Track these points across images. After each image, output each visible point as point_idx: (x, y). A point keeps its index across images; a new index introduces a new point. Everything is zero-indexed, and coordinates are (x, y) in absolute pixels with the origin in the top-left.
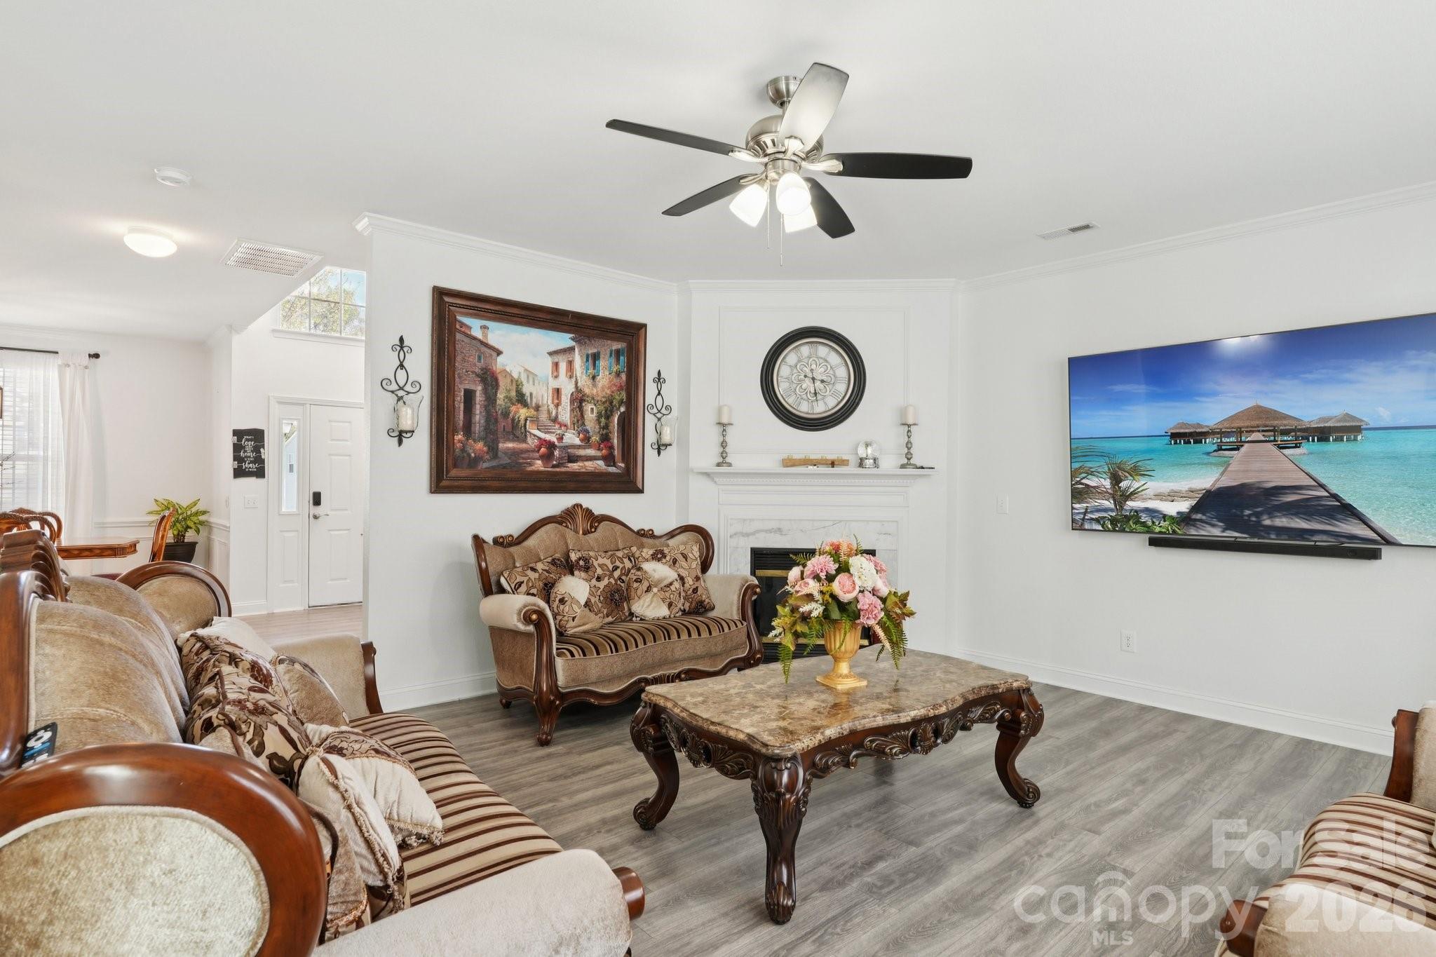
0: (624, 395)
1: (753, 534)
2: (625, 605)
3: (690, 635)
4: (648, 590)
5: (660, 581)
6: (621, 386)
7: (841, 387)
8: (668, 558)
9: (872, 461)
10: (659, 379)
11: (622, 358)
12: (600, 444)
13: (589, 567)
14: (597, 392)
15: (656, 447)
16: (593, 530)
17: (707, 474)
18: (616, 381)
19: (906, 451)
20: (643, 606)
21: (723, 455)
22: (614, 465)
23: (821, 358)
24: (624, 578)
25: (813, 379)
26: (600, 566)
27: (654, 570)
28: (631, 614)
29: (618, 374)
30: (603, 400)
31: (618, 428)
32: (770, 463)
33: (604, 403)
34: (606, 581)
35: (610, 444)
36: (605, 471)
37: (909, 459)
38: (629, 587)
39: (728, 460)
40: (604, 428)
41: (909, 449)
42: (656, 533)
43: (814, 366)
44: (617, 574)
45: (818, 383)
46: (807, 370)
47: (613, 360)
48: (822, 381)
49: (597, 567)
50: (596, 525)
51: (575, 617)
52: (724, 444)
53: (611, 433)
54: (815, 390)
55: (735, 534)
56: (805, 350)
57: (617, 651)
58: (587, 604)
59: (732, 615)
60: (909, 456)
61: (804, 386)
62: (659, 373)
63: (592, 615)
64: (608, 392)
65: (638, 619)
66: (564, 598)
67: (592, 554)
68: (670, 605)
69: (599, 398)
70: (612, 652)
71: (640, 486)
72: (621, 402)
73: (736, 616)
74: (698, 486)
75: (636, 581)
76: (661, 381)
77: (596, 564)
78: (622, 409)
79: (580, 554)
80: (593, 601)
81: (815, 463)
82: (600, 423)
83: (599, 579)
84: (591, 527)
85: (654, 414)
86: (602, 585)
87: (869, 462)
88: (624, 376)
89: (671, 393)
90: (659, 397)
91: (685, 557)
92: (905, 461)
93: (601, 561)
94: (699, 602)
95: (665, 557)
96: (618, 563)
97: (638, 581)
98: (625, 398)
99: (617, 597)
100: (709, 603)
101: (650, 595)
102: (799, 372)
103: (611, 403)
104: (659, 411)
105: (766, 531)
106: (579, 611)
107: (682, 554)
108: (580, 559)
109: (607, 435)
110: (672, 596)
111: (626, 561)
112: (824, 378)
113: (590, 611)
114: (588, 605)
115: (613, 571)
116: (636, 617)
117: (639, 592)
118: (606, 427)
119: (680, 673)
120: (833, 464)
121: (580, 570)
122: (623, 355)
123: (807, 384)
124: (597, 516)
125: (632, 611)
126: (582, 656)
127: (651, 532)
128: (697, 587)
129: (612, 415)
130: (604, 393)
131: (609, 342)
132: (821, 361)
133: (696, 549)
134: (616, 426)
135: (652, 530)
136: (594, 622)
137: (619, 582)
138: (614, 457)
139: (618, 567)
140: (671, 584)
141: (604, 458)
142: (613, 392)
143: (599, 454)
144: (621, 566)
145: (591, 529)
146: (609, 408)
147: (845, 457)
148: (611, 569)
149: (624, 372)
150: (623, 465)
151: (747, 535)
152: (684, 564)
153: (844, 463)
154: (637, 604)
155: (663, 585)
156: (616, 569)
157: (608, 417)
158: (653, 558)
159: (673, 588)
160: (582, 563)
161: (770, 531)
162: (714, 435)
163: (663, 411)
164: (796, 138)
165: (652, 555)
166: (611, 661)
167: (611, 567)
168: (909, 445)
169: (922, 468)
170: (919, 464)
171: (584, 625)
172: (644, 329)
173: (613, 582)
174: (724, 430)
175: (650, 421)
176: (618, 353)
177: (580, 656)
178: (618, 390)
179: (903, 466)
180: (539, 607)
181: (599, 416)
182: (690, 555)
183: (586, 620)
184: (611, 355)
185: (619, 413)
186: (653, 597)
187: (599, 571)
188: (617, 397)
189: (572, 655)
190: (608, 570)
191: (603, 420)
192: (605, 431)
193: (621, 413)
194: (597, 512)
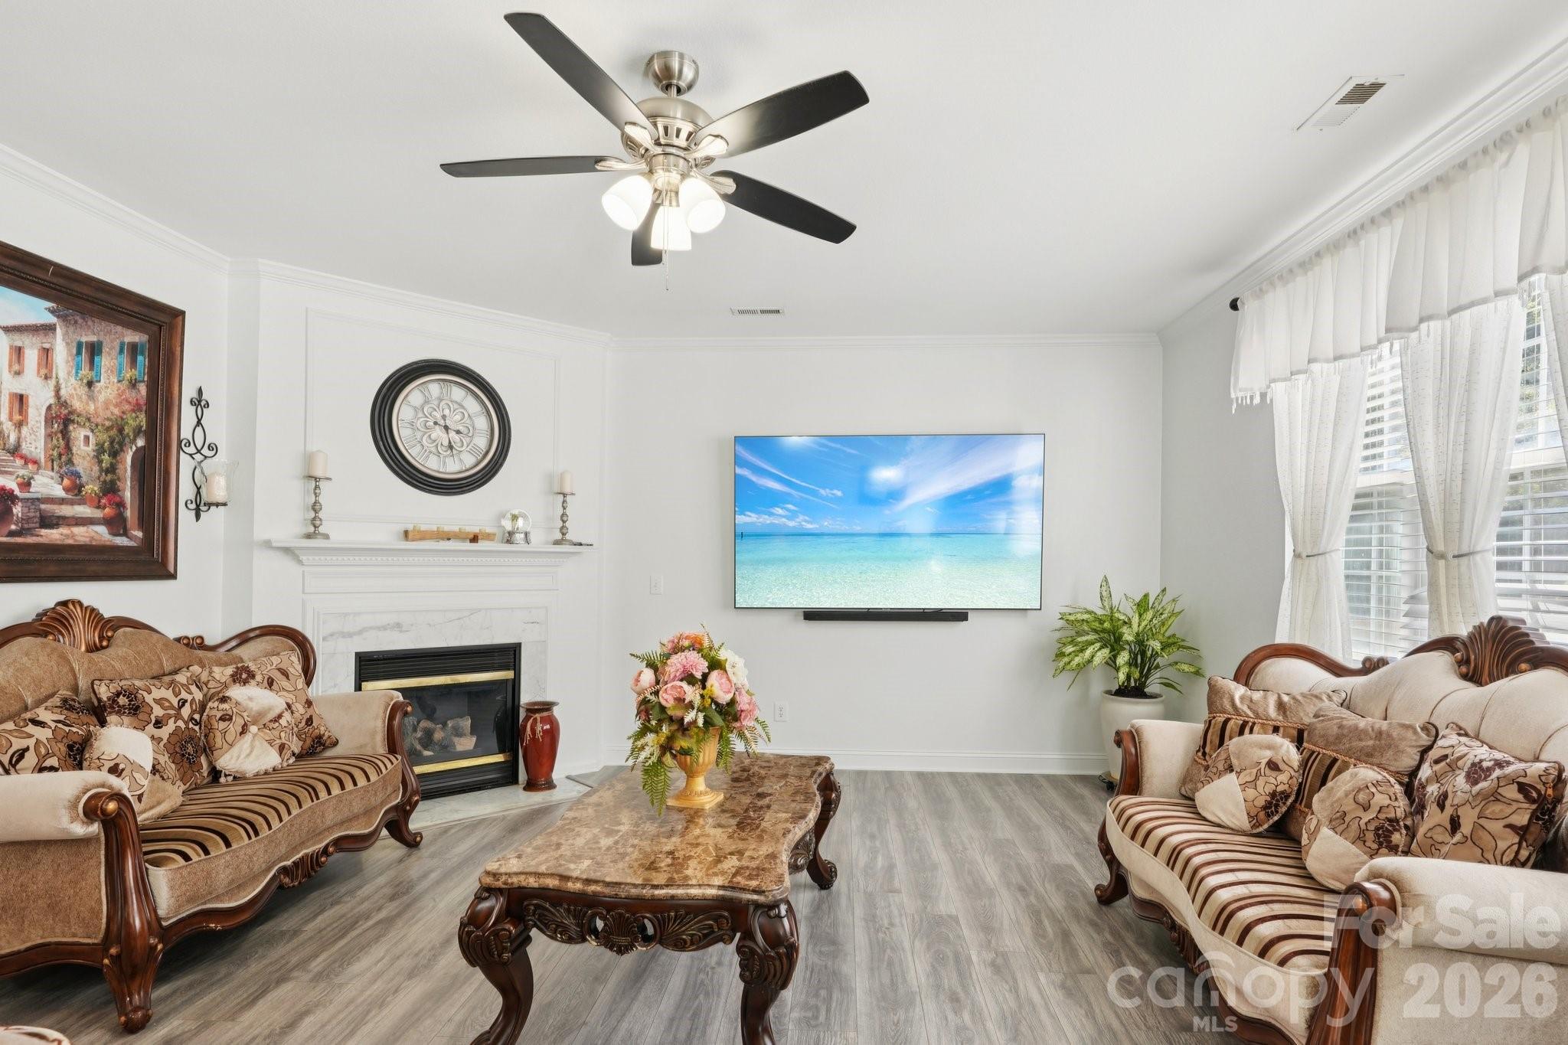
0: (142, 419)
1: (360, 632)
2: (203, 759)
3: (343, 787)
4: (244, 730)
5: (261, 714)
6: (138, 404)
7: (481, 442)
8: (259, 678)
9: (522, 536)
10: (199, 402)
11: (140, 358)
12: (100, 499)
13: (138, 707)
14: (96, 409)
15: (193, 506)
16: (105, 643)
17: (287, 550)
18: (131, 395)
19: (561, 524)
20: (238, 757)
21: (315, 522)
22: (125, 534)
23: (456, 402)
24: (197, 717)
25: (446, 428)
26: (158, 701)
27: (250, 699)
28: (215, 774)
29: (133, 384)
30: (108, 423)
31: (132, 473)
32: (384, 535)
33: (108, 429)
34: (170, 727)
35: (118, 499)
36: (108, 543)
37: (563, 534)
38: (209, 731)
39: (321, 529)
40: (107, 472)
41: (564, 522)
42: (209, 642)
43: (447, 412)
44: (186, 712)
45: (452, 434)
46: (438, 415)
47: (125, 359)
48: (458, 432)
49: (152, 704)
50: (109, 634)
51: (142, 794)
52: (316, 507)
53: (119, 479)
54: (450, 442)
55: (332, 635)
56: (435, 389)
57: (257, 834)
58: (155, 770)
59: (374, 748)
60: (563, 531)
61: (433, 436)
62: (200, 391)
63: (168, 785)
64: (116, 411)
65: (230, 779)
66: (117, 765)
67: (138, 683)
68: (282, 748)
69: (99, 420)
70: (250, 838)
71: (172, 570)
72: (138, 431)
73: (381, 748)
74: (268, 568)
75: (222, 719)
76: (203, 403)
77: (149, 699)
78: (141, 443)
79: (114, 687)
80: (162, 762)
81: (448, 537)
82: (100, 462)
83: (158, 724)
84: (101, 638)
85: (191, 455)
86: (165, 732)
87: (519, 537)
88: (143, 389)
89: (218, 425)
90: (199, 430)
91: (285, 674)
92: (559, 536)
93: (157, 693)
94: (316, 738)
95: (253, 677)
96: (184, 695)
97: (226, 718)
98: (144, 424)
99: (190, 750)
100: (329, 737)
101: (248, 737)
102: (426, 417)
103: (121, 430)
104: (199, 451)
105: (379, 628)
106: (145, 782)
107: (279, 670)
108: (118, 694)
109: (113, 482)
110: (283, 734)
111: (193, 688)
112: (461, 428)
113: (163, 779)
114: (158, 771)
115: (180, 708)
116: (226, 776)
117: (230, 738)
118: (112, 469)
119: (326, 847)
120: (474, 539)
121: (119, 713)
122: (142, 354)
123: (438, 433)
124: (110, 620)
125: (218, 768)
126: (203, 856)
127: (198, 641)
128: (311, 717)
129: (122, 450)
130: (109, 414)
131: (119, 328)
132: (456, 406)
133: (294, 659)
134: (129, 469)
135: (202, 638)
136: (172, 795)
137: (191, 725)
138: (124, 520)
139: (186, 701)
140: (280, 716)
141: (107, 522)
142: (123, 413)
143: (98, 514)
144: (189, 698)
145: (101, 641)
146: (117, 440)
147: (488, 530)
148: (176, 705)
149: (143, 381)
150: (139, 534)
151: (350, 635)
152: (284, 683)
153: (489, 537)
154: (227, 756)
155: (266, 720)
156: (183, 705)
157: (114, 454)
158: (234, 681)
159: (283, 722)
160: (122, 700)
161: (384, 628)
162: (296, 494)
163: (205, 451)
164: (722, 137)
165: (232, 676)
166: (249, 851)
167: (175, 702)
168: (564, 518)
169: (581, 544)
170: (576, 540)
171: (159, 803)
172: (181, 317)
173: (183, 726)
174: (317, 487)
175: (186, 464)
176: (134, 350)
177: (199, 856)
178: (133, 411)
179: (557, 543)
180: (110, 787)
181: (100, 450)
182: (291, 670)
183: (160, 795)
184: (121, 351)
185: (134, 448)
186: (253, 741)
187: (158, 712)
188: (131, 422)
189: (187, 858)
190: (172, 707)
191: (106, 457)
192: (109, 477)
193: (138, 450)
194: (107, 613)
